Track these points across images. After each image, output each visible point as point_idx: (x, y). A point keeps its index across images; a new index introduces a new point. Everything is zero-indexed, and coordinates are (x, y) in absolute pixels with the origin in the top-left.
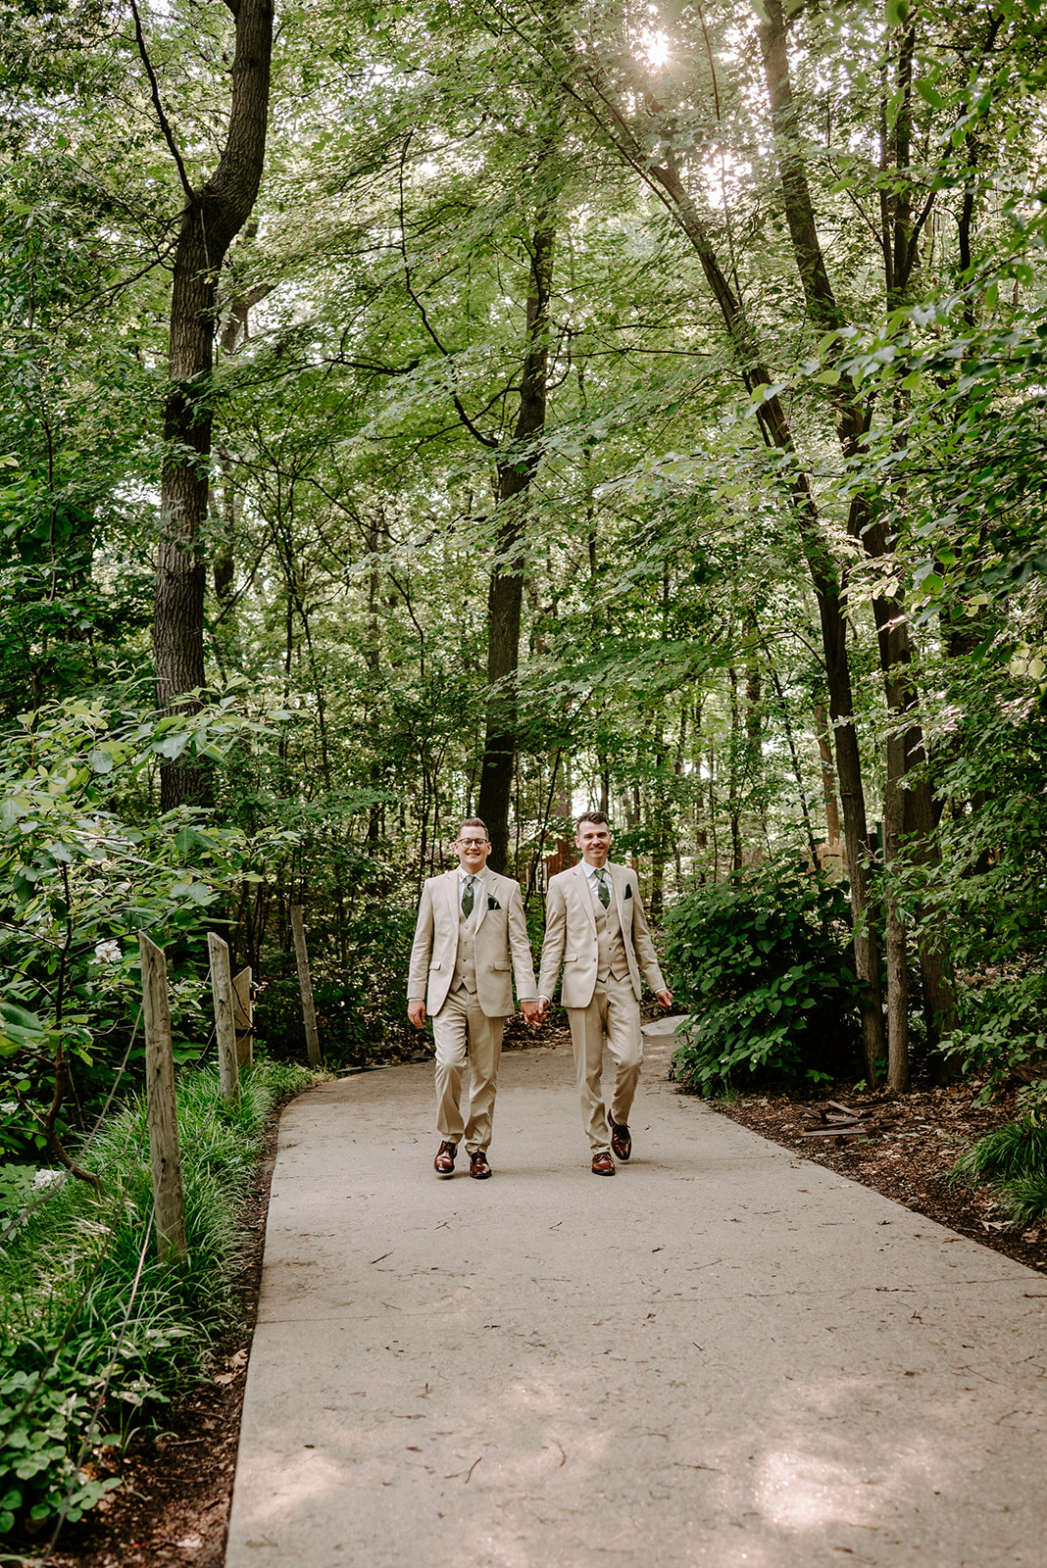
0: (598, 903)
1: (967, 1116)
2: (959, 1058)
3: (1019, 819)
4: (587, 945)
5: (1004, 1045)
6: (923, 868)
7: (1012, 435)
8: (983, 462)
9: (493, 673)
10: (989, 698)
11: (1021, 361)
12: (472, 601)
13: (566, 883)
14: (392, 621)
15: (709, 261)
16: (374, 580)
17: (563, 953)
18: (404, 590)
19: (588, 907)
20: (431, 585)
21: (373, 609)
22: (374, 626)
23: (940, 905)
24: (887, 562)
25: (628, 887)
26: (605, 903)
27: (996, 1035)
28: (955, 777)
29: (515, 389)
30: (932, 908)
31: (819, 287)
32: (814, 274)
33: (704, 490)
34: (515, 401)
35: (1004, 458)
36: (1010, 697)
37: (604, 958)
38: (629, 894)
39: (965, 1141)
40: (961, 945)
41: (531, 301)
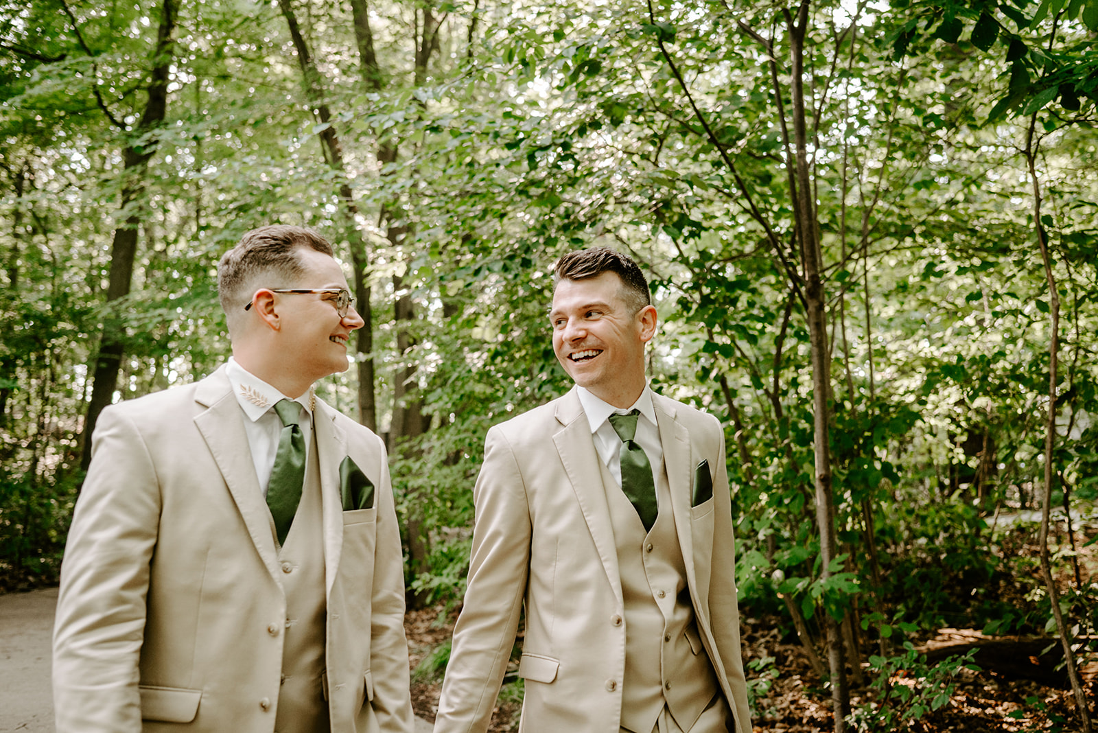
0: (624, 508)
1: (431, 631)
2: (425, 593)
3: (474, 432)
4: (591, 636)
5: (456, 584)
6: (410, 462)
7: (483, 180)
8: (463, 194)
9: (111, 294)
10: (460, 350)
11: (487, 134)
12: (99, 239)
13: (534, 445)
14: (32, 247)
15: (293, 25)
16: (17, 215)
17: (517, 653)
18: (42, 225)
19: (596, 520)
20: (67, 223)
21: (17, 236)
22: (15, 249)
23: (419, 488)
24: (399, 252)
25: (704, 471)
26: (647, 513)
27: (451, 577)
28: (436, 401)
29: (144, 89)
30: (414, 490)
31: (368, 57)
32: (366, 48)
33: (275, 186)
34: (142, 97)
35: (477, 194)
36: (474, 351)
37: (647, 666)
38: (704, 490)
39: (427, 649)
40: (431, 516)
41: (161, 27)
